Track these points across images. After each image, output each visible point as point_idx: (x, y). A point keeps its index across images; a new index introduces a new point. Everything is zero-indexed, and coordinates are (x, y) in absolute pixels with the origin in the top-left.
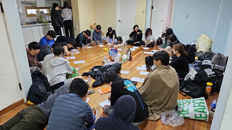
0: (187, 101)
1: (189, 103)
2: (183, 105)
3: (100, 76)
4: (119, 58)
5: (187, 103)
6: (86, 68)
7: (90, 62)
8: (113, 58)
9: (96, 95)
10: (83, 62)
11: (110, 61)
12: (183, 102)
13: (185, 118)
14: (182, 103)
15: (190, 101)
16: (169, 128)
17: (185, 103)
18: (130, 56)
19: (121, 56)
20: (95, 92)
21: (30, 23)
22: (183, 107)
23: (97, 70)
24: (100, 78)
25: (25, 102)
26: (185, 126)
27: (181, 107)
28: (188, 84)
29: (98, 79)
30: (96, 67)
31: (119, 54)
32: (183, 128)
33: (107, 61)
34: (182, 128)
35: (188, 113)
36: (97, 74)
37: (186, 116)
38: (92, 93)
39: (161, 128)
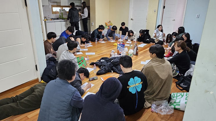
0: (181, 94)
1: (182, 96)
2: (177, 98)
3: (105, 66)
4: (125, 53)
5: (181, 96)
6: (95, 59)
7: (99, 54)
8: (120, 52)
9: (98, 81)
10: (94, 53)
11: (117, 54)
12: (177, 95)
13: (175, 109)
14: (175, 96)
15: (184, 94)
16: (157, 116)
17: (178, 96)
18: (137, 51)
19: (128, 51)
20: (97, 79)
21: (54, 19)
22: (176, 99)
23: (104, 61)
24: (104, 67)
25: (39, 81)
26: (173, 116)
27: (174, 99)
28: (186, 80)
29: (102, 68)
30: (103, 59)
31: (126, 49)
32: (172, 118)
33: (114, 54)
34: (170, 117)
35: (179, 105)
36: (103, 64)
37: (177, 107)
38: (95, 80)
39: (150, 114)
